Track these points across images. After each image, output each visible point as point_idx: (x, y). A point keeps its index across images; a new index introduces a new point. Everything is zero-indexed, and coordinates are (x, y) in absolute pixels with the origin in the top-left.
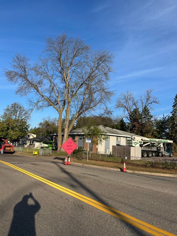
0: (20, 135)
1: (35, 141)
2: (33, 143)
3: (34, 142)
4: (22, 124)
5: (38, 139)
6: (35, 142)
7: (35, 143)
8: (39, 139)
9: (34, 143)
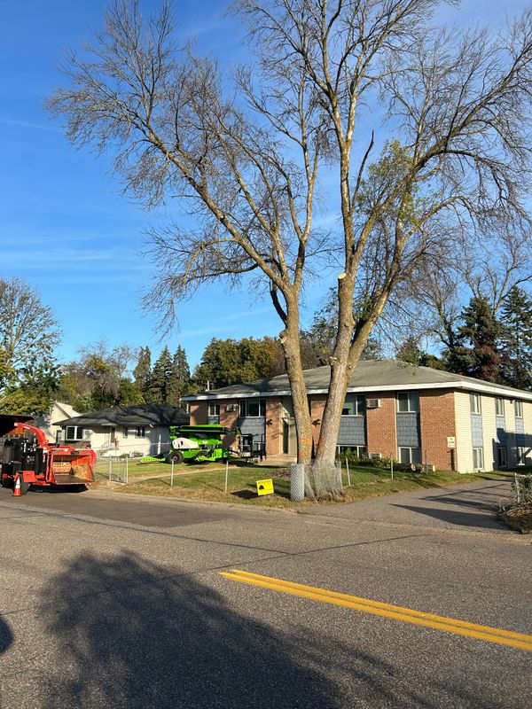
0: (35, 407)
1: (88, 427)
2: (80, 436)
3: (84, 431)
4: (29, 363)
5: (104, 420)
6: (91, 431)
7: (89, 435)
8: (106, 418)
9: (85, 437)
